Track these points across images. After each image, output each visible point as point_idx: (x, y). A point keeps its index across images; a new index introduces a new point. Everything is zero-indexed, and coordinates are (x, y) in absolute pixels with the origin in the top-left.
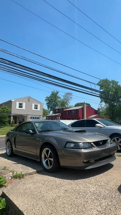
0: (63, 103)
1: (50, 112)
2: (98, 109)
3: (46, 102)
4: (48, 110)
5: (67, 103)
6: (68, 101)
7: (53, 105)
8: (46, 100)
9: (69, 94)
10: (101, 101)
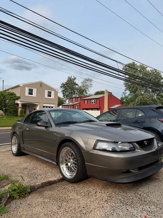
0: (81, 91)
1: (66, 101)
2: (122, 98)
3: (61, 90)
4: (63, 98)
5: (86, 91)
6: (87, 89)
7: (70, 93)
8: (61, 87)
9: (88, 80)
10: (126, 89)
